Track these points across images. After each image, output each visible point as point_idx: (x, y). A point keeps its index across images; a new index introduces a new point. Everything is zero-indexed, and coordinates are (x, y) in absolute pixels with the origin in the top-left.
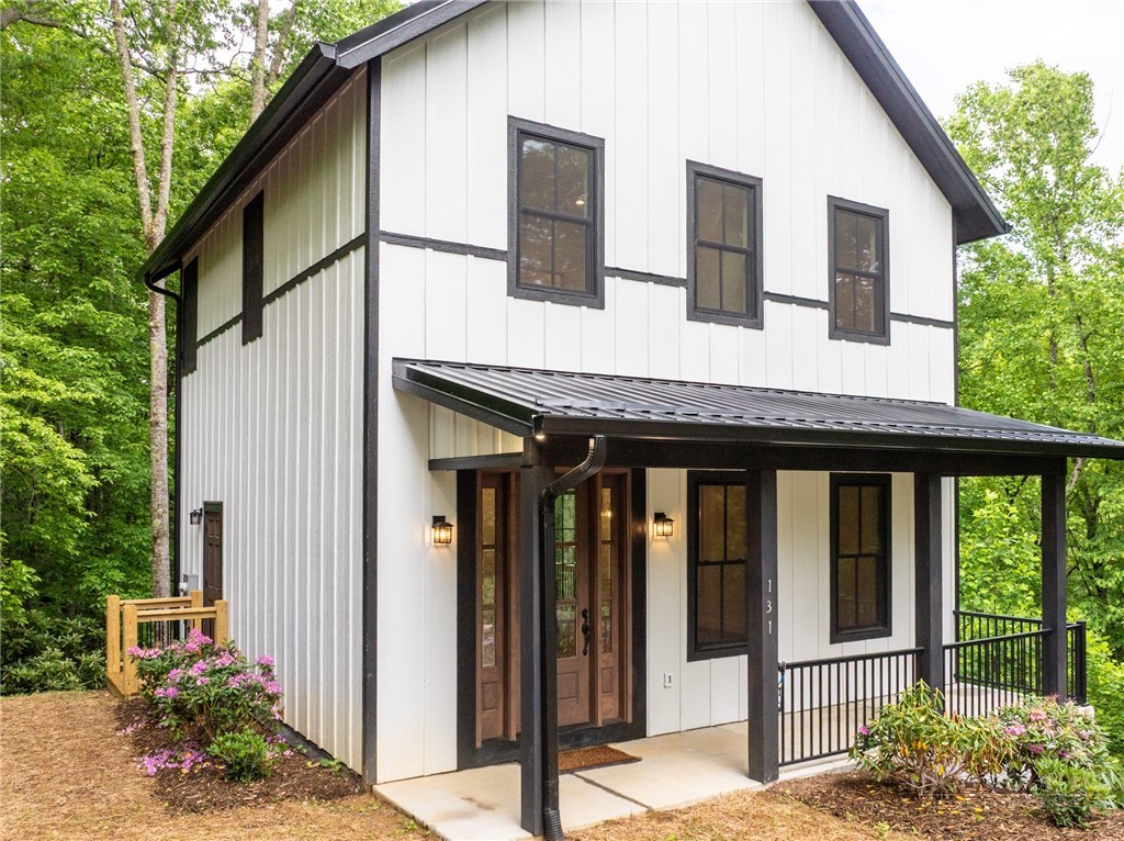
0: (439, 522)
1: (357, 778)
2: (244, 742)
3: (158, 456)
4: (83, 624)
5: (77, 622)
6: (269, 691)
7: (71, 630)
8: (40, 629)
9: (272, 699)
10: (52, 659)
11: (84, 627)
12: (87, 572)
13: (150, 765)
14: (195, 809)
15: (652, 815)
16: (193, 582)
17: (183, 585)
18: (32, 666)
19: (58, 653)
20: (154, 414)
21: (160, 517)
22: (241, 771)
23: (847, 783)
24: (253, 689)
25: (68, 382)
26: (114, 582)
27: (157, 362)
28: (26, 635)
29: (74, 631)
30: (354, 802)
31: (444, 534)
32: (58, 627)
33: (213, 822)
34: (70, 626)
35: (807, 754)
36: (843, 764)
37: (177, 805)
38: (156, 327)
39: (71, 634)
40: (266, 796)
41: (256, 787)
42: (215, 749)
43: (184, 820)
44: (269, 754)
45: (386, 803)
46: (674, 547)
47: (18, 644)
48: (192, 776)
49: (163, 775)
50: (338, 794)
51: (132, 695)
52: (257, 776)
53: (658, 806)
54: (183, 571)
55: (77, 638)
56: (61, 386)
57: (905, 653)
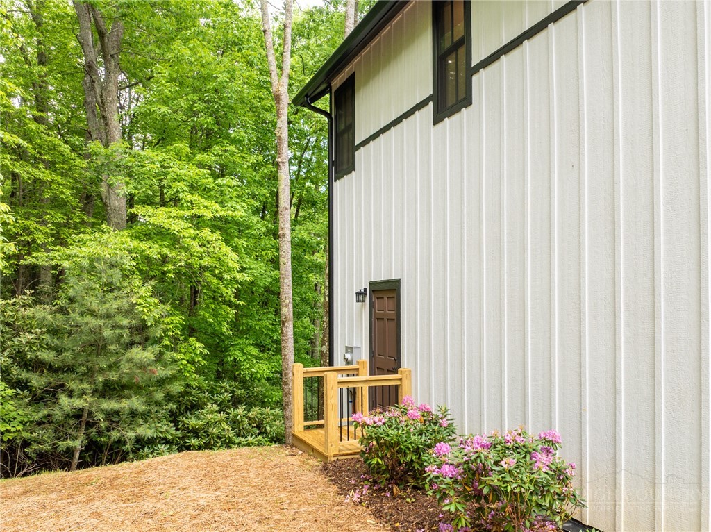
4: (230, 386)
5: (226, 385)
7: (223, 390)
8: (201, 390)
10: (212, 412)
11: (231, 388)
12: (231, 348)
18: (198, 418)
19: (215, 407)
20: (282, 229)
21: (287, 306)
25: (222, 204)
26: (252, 355)
27: (283, 189)
28: (193, 393)
29: (226, 391)
32: (212, 388)
34: (222, 387)
38: (283, 163)
39: (223, 394)
47: (188, 400)
51: (334, 456)
55: (227, 396)
56: (217, 206)
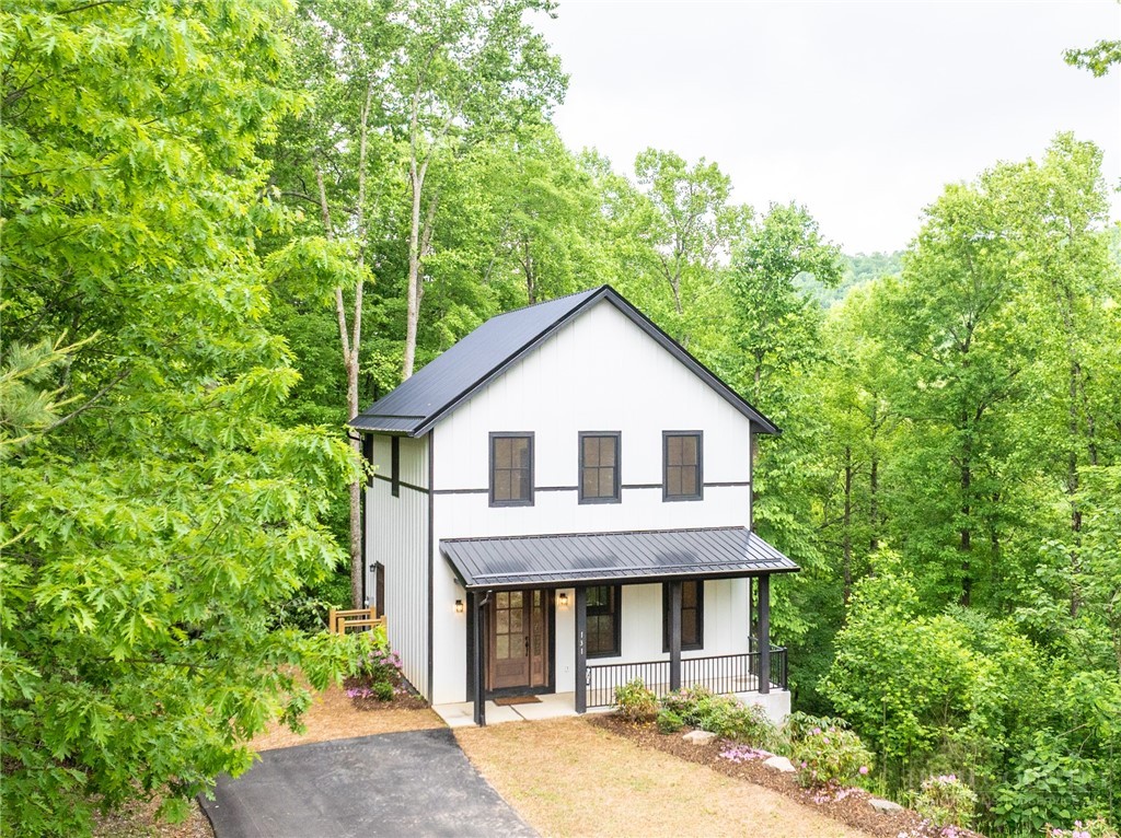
0: (458, 602)
1: (426, 702)
2: (386, 686)
3: (354, 505)
6: (397, 666)
9: (398, 669)
13: (351, 694)
14: (366, 710)
15: (525, 721)
16: (372, 602)
17: (366, 602)
21: (355, 542)
22: (384, 697)
23: (612, 716)
24: (391, 666)
30: (424, 712)
31: (460, 607)
33: (372, 714)
35: (599, 703)
36: (606, 710)
37: (360, 708)
40: (391, 707)
41: (388, 703)
42: (374, 688)
43: (362, 713)
44: (396, 692)
45: (434, 712)
46: (570, 609)
48: (366, 699)
49: (355, 698)
50: (418, 707)
52: (389, 700)
53: (528, 718)
54: (367, 595)
57: (665, 662)
